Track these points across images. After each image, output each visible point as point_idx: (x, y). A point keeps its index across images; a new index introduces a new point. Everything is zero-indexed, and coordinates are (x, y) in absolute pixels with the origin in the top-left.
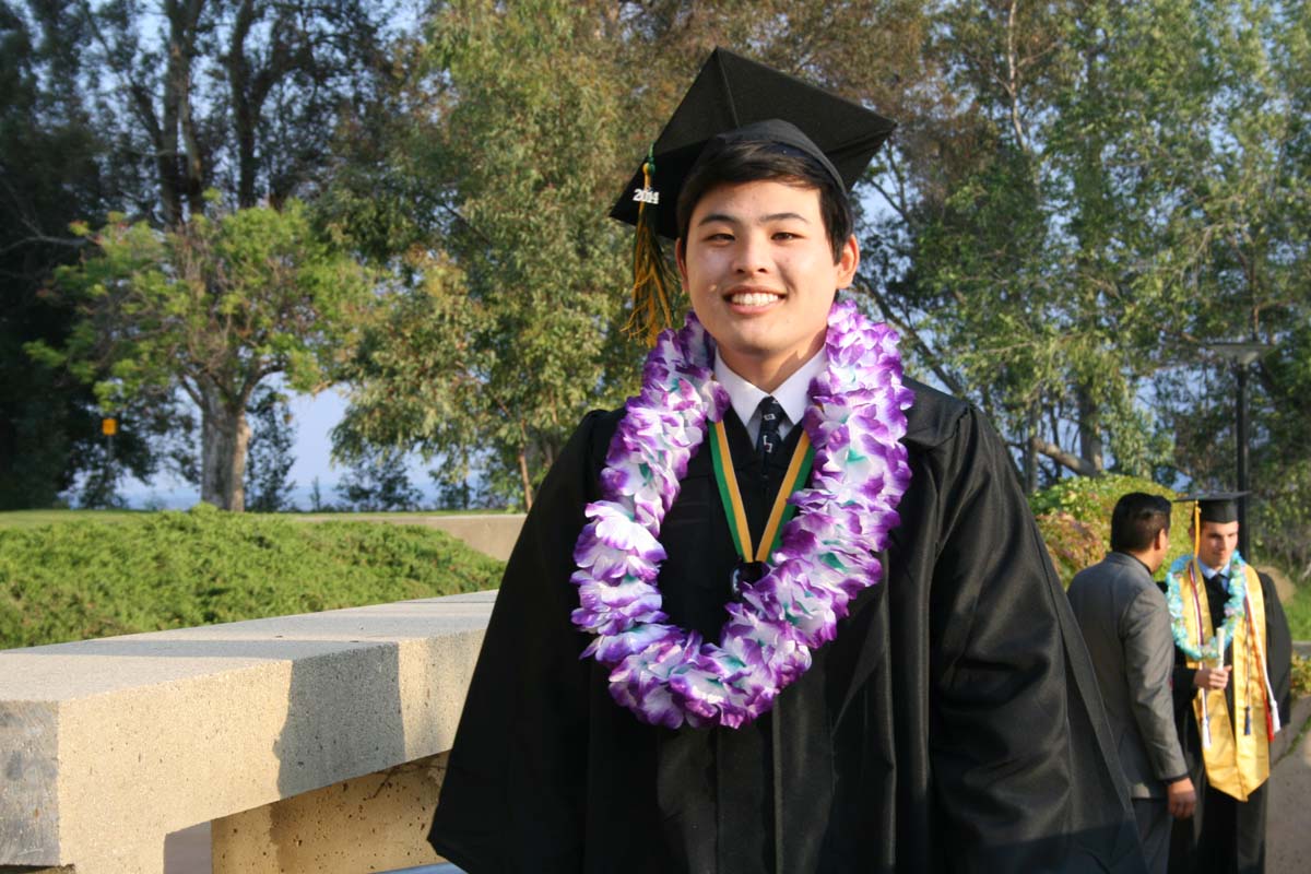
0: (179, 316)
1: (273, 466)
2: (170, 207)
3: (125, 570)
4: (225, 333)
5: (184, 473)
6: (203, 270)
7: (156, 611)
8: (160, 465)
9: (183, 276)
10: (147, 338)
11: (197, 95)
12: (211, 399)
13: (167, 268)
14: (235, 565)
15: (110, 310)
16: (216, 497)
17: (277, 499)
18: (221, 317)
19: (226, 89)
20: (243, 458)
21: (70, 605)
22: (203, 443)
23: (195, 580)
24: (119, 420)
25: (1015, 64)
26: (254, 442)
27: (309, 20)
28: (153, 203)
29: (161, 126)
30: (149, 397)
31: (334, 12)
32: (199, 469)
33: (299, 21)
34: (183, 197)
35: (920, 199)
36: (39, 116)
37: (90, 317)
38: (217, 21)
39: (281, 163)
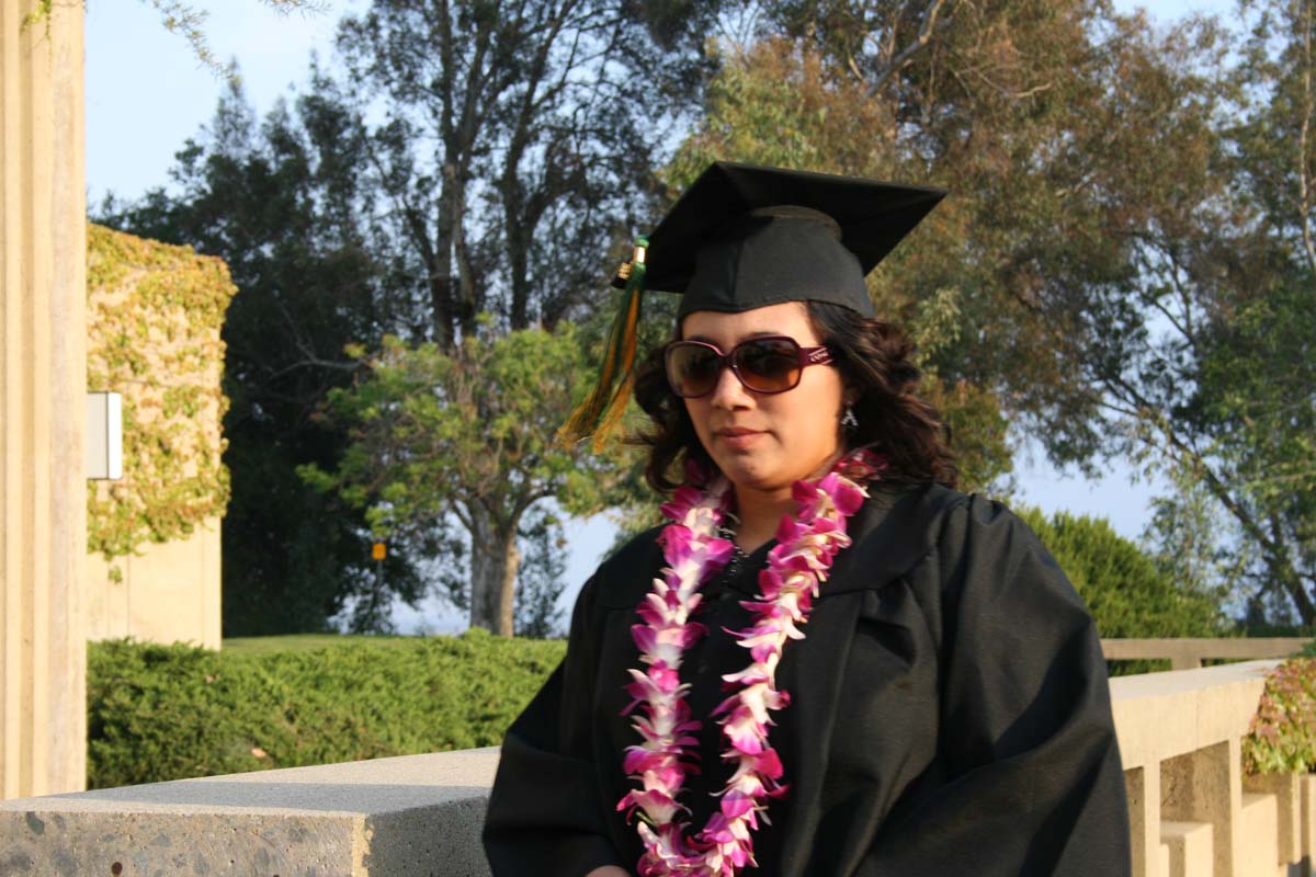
0: (450, 440)
1: (543, 591)
2: (442, 329)
3: (397, 694)
4: (496, 457)
5: (452, 599)
6: (474, 394)
7: (429, 737)
8: (429, 589)
9: (455, 400)
10: (418, 461)
11: (471, 218)
12: (481, 525)
13: (440, 391)
14: (508, 690)
15: (383, 432)
16: (484, 623)
17: (546, 625)
18: (492, 441)
19: (500, 212)
20: (515, 584)
21: (344, 729)
22: (473, 569)
23: (467, 705)
24: (388, 545)
25: (1307, 181)
26: (525, 568)
27: (583, 143)
28: (424, 326)
29: (435, 250)
30: (421, 522)
31: (609, 134)
32: (468, 594)
33: (574, 144)
34: (455, 321)
35: (1206, 321)
36: (315, 240)
37: (361, 440)
38: (492, 145)
39: (553, 286)
